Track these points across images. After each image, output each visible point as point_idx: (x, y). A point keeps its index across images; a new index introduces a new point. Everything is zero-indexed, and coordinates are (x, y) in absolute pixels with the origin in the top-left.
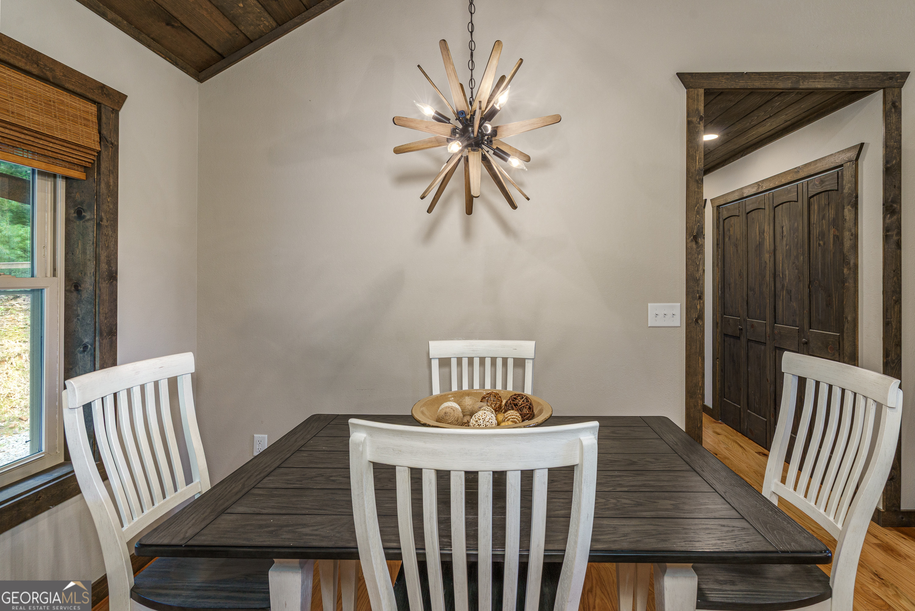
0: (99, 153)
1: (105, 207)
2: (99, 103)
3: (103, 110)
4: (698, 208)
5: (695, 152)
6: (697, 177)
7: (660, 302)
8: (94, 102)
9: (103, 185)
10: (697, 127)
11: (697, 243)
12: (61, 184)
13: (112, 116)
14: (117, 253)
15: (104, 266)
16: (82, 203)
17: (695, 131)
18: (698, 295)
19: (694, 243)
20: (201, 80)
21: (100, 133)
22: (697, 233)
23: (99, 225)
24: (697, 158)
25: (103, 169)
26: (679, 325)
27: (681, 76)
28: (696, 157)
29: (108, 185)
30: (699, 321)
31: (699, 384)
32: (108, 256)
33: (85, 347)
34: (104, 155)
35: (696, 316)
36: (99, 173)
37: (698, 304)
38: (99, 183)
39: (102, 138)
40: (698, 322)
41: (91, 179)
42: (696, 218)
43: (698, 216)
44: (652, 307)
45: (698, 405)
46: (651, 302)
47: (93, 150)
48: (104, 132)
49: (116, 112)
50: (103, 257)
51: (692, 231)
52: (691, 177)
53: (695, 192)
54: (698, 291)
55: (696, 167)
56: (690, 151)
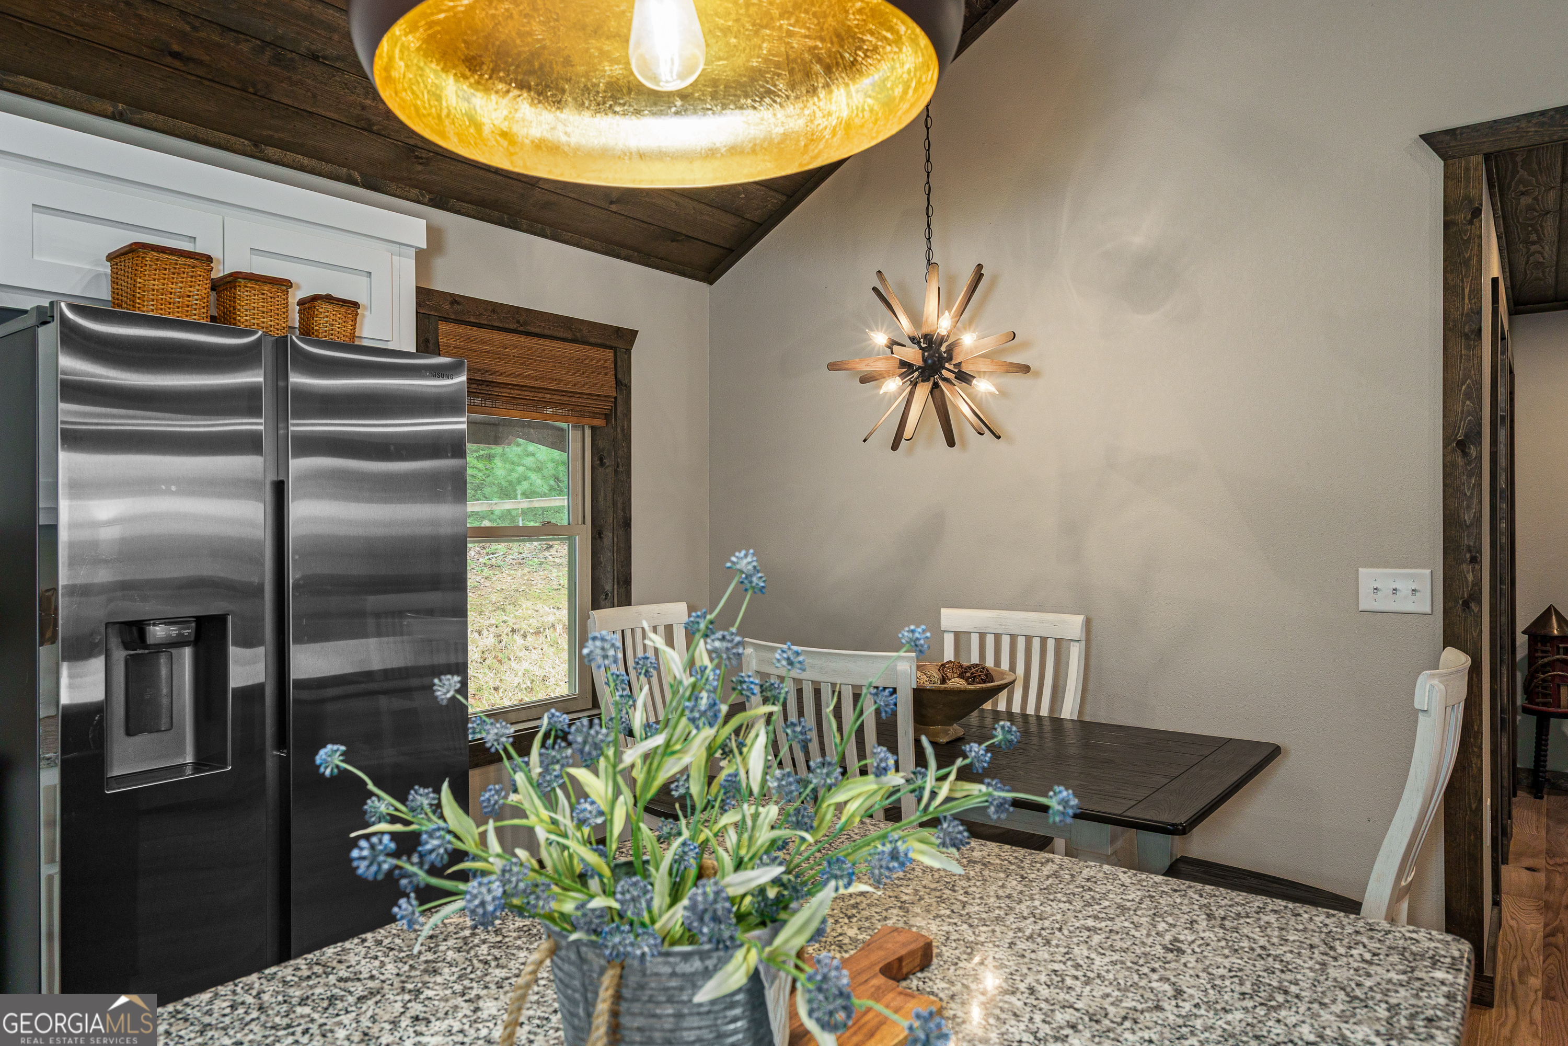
0: (615, 398)
1: (620, 452)
2: (615, 348)
3: (618, 354)
4: (1469, 387)
5: (1462, 281)
6: (1467, 327)
7: (1386, 567)
8: (611, 348)
9: (619, 430)
10: (1467, 231)
11: (1465, 454)
12: (588, 432)
13: (626, 356)
14: (630, 499)
15: (621, 514)
16: (603, 450)
17: (1462, 239)
18: (1468, 556)
19: (1459, 452)
20: (711, 283)
21: (616, 378)
22: (1466, 436)
23: (615, 471)
24: (1467, 291)
25: (619, 414)
26: (1428, 609)
27: (1428, 138)
28: (1463, 289)
29: (623, 430)
30: (1473, 605)
31: (1473, 726)
32: (623, 503)
33: (607, 595)
34: (619, 401)
35: (1466, 596)
36: (615, 419)
37: (1468, 572)
38: (615, 429)
39: (618, 382)
40: (1469, 607)
41: (610, 426)
42: (1463, 407)
43: (1468, 402)
44: (1368, 577)
45: (1472, 767)
46: (1366, 566)
47: (611, 397)
48: (619, 376)
49: (628, 352)
50: (620, 505)
51: (1453, 432)
52: (1450, 330)
53: (1461, 356)
54: (1469, 546)
55: (1463, 309)
56: (1450, 279)
